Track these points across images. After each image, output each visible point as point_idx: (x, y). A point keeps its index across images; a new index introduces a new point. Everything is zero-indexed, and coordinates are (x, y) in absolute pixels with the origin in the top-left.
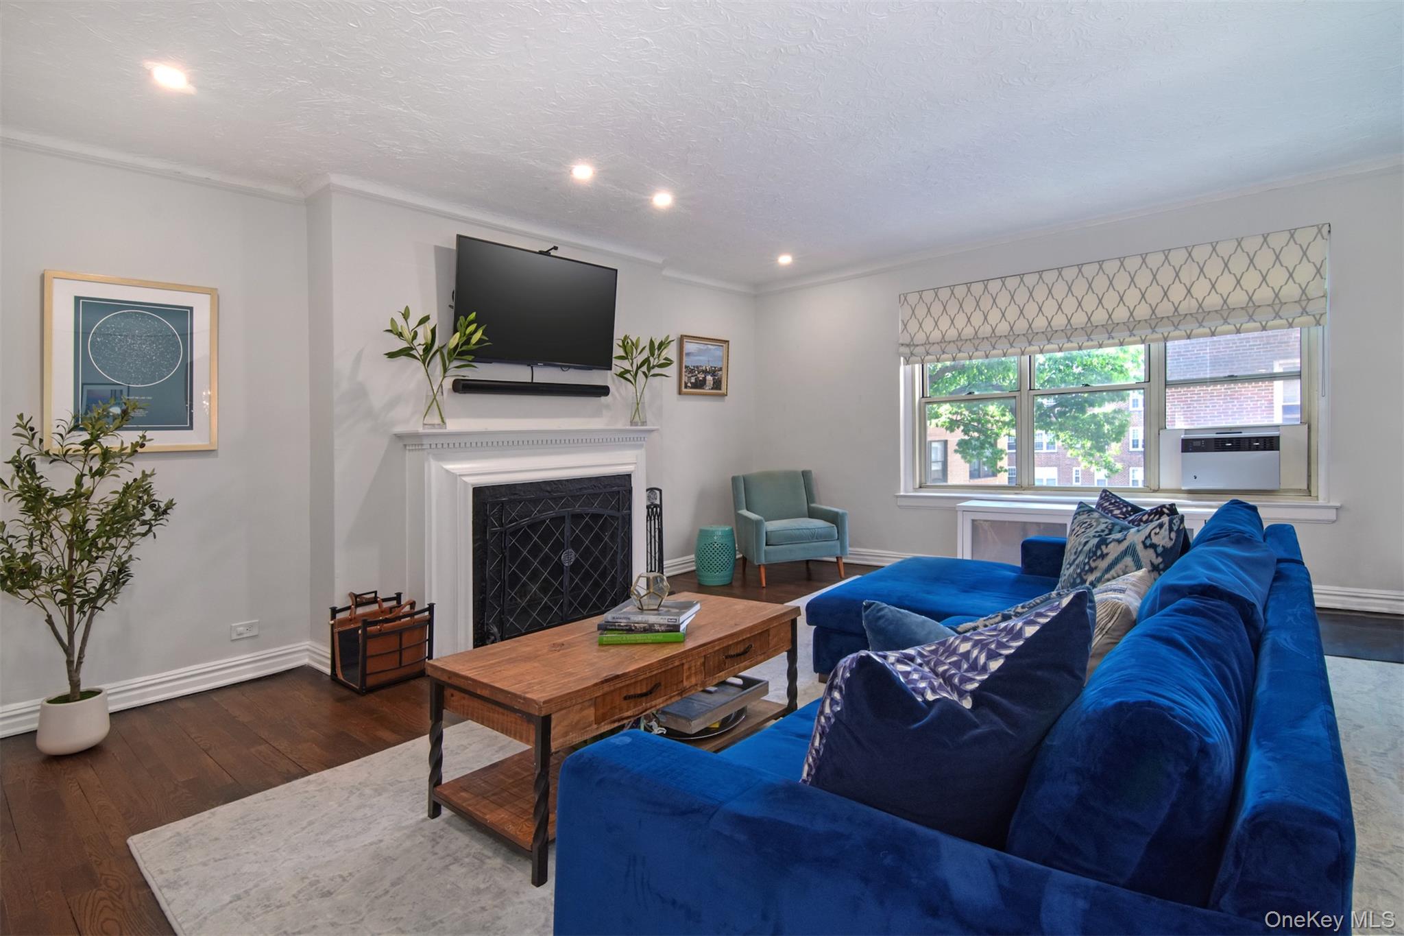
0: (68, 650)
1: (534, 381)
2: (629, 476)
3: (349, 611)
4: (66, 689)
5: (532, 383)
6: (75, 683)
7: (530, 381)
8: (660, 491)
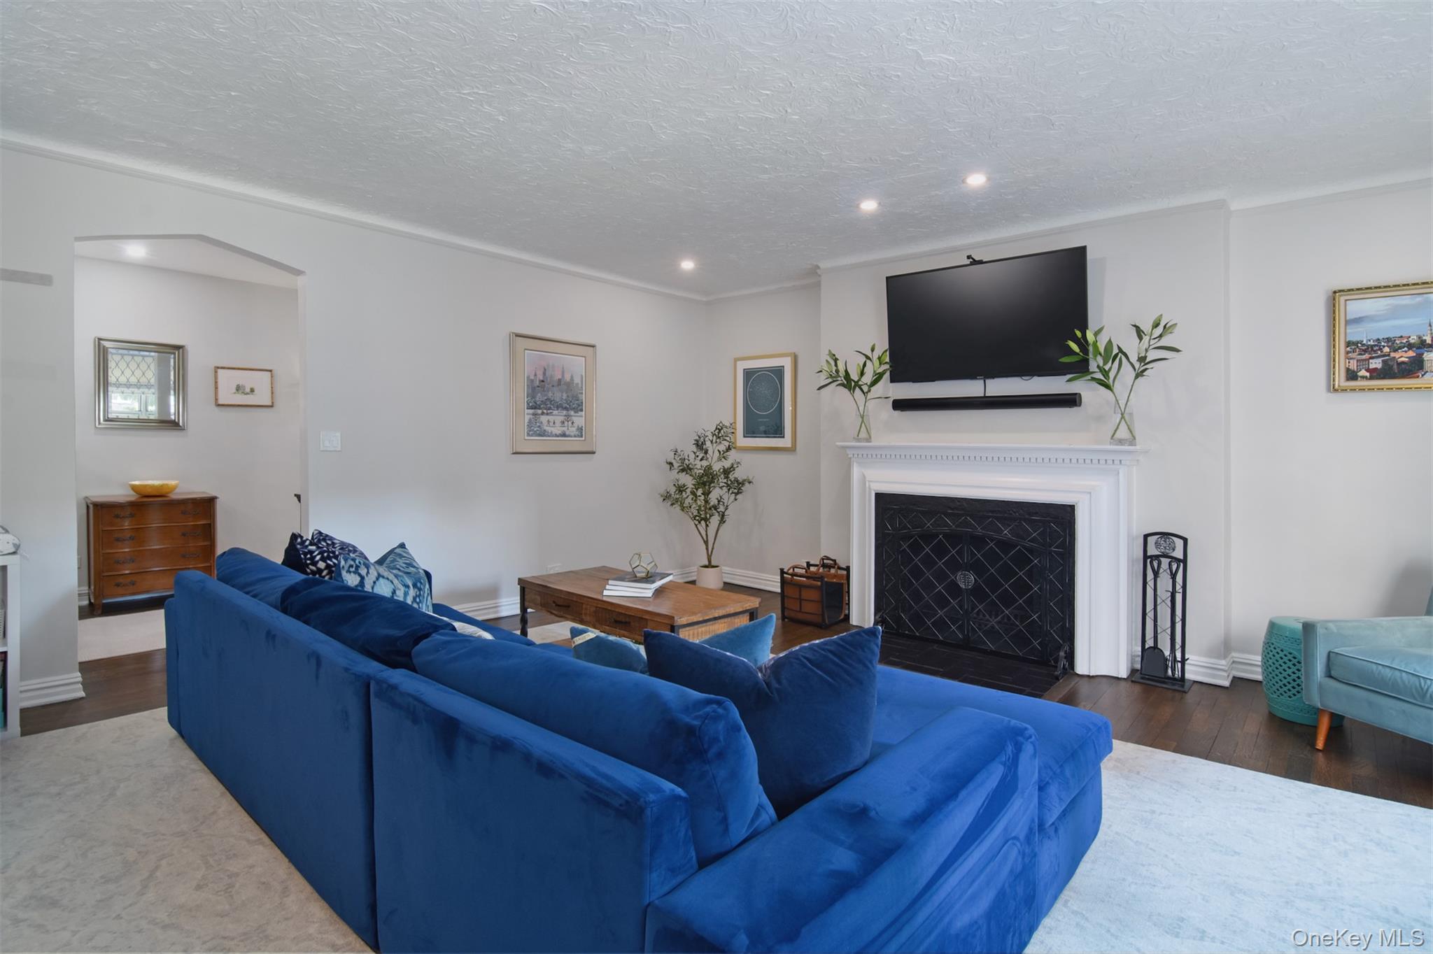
0: (706, 543)
1: (987, 395)
2: (1072, 508)
3: (816, 568)
4: (706, 563)
5: (985, 397)
6: (710, 561)
7: (983, 395)
8: (1185, 540)
